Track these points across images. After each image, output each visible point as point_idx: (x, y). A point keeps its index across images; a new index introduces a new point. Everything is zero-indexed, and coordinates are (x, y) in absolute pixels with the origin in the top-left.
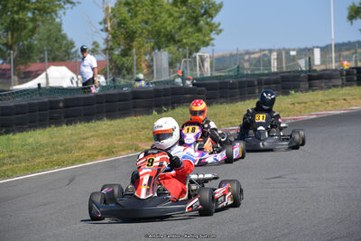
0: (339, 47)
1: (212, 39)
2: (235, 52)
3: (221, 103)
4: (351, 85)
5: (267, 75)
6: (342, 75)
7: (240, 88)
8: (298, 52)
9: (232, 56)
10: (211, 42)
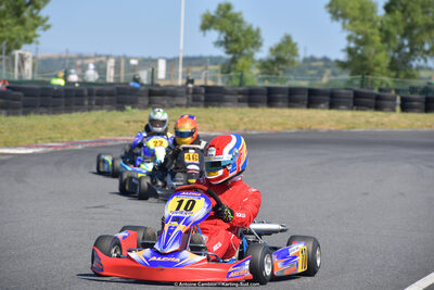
0: (189, 61)
1: (36, 36)
2: (64, 55)
3: (41, 113)
4: (197, 106)
5: (101, 85)
6: (187, 93)
7: (66, 97)
8: (140, 62)
9: (60, 59)
10: (35, 39)
